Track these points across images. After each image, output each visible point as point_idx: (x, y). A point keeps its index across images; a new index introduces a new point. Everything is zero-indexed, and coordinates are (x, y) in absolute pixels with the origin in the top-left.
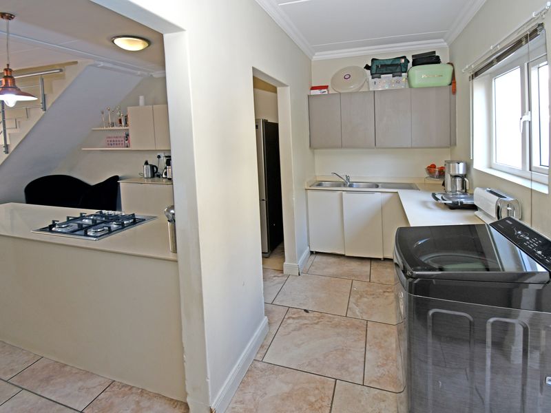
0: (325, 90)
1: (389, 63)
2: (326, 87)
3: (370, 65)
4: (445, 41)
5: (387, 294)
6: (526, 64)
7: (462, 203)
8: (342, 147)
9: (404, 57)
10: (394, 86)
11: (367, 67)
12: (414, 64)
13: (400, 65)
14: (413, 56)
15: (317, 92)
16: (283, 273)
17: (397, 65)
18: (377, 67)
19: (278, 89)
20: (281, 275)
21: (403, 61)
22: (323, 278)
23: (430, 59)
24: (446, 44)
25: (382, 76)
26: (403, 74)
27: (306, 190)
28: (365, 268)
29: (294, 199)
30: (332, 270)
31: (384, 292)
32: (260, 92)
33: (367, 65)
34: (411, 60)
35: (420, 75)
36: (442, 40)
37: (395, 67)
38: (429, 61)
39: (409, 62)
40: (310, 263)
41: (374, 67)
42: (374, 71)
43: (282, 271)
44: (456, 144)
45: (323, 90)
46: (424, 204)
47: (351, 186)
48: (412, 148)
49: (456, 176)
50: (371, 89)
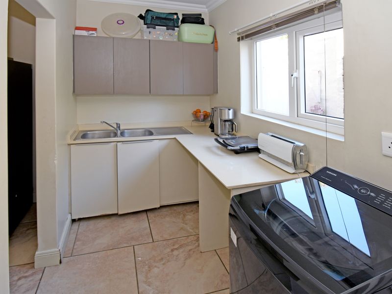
0: (94, 32)
1: (163, 16)
2: (95, 29)
3: (144, 15)
4: (207, 8)
5: (176, 253)
6: (294, 32)
7: (247, 147)
8: (114, 93)
9: (176, 14)
10: (168, 38)
11: (141, 17)
12: (183, 22)
13: (173, 20)
14: (183, 15)
15: (84, 33)
16: (33, 267)
17: (170, 19)
18: (152, 18)
19: (38, 20)
20: (30, 272)
21: (175, 17)
22: (96, 255)
23: (197, 20)
24: (207, 10)
25: (157, 27)
26: (176, 28)
27: (69, 145)
28: (142, 223)
29: (56, 162)
30: (105, 240)
31: (172, 250)
32: (15, 20)
33: (141, 15)
34: (181, 18)
35: (189, 32)
36: (205, 6)
37: (168, 21)
38: (196, 21)
39: (179, 19)
40: (73, 236)
41: (149, 17)
42: (149, 22)
43: (32, 264)
44: (217, 93)
45: (91, 32)
46: (209, 149)
47: (122, 134)
48: (183, 95)
49: (225, 121)
50: (145, 38)
